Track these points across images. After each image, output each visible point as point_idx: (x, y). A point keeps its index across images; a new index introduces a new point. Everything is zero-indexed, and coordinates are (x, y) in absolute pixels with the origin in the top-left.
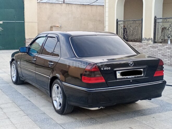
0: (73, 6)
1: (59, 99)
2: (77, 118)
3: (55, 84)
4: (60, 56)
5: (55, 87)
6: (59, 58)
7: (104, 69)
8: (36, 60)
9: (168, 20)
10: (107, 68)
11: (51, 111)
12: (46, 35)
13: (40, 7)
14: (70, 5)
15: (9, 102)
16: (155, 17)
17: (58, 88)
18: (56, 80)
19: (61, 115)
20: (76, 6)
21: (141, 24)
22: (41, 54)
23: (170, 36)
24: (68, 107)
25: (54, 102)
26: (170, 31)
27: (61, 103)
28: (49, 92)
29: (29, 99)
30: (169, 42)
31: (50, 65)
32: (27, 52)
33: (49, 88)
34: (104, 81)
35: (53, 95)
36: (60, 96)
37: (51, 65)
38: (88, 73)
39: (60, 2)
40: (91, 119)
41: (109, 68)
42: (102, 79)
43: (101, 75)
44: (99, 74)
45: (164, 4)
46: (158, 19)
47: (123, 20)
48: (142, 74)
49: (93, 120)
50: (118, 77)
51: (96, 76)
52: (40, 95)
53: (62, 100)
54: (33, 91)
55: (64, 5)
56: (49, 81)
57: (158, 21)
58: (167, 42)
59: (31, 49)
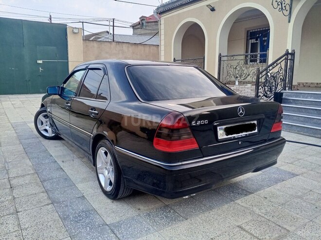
0: (124, 45)
1: (108, 173)
2: (141, 207)
3: (101, 148)
4: (109, 99)
5: (101, 151)
6: (107, 102)
7: (196, 123)
8: (70, 106)
9: (235, 57)
10: (202, 122)
11: (96, 191)
12: (85, 66)
13: (87, 46)
14: (120, 44)
15: (30, 173)
16: (220, 55)
17: (106, 153)
18: (103, 141)
19: (112, 201)
20: (127, 45)
21: (203, 63)
22: (79, 96)
23: (237, 76)
24: (125, 190)
25: (101, 176)
26: (238, 71)
27: (113, 181)
28: (91, 157)
29: (62, 165)
30: (237, 83)
31: (91, 114)
32: (60, 93)
33: (91, 152)
34: (195, 146)
35: (99, 165)
36: (111, 170)
37: (93, 115)
38: (165, 131)
39: (110, 40)
40: (165, 207)
41: (206, 122)
42: (192, 143)
43: (192, 136)
44: (188, 134)
45: (229, 41)
46: (224, 56)
47: (180, 59)
48: (255, 130)
49: (170, 211)
50: (219, 138)
51: (181, 138)
52: (81, 157)
53: (113, 177)
54: (71, 150)
55: (114, 43)
56: (92, 140)
57: (223, 59)
58: (235, 84)
59: (66, 90)
